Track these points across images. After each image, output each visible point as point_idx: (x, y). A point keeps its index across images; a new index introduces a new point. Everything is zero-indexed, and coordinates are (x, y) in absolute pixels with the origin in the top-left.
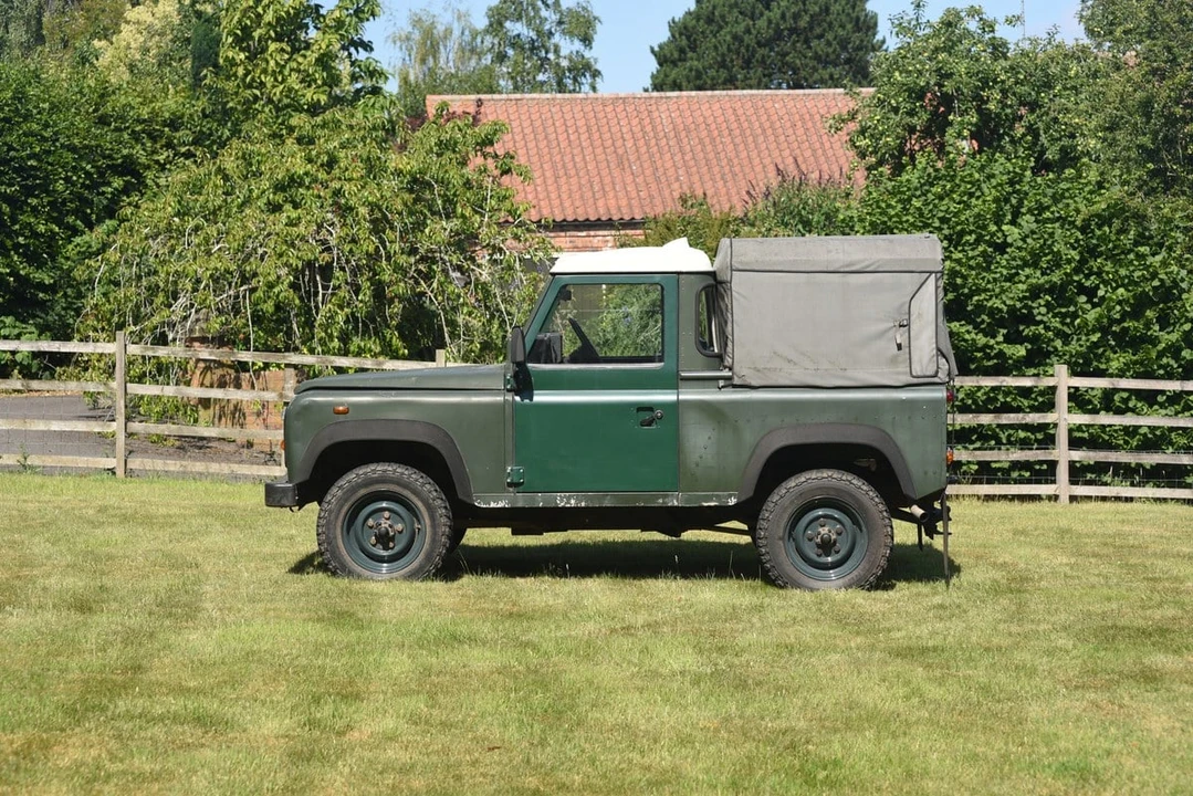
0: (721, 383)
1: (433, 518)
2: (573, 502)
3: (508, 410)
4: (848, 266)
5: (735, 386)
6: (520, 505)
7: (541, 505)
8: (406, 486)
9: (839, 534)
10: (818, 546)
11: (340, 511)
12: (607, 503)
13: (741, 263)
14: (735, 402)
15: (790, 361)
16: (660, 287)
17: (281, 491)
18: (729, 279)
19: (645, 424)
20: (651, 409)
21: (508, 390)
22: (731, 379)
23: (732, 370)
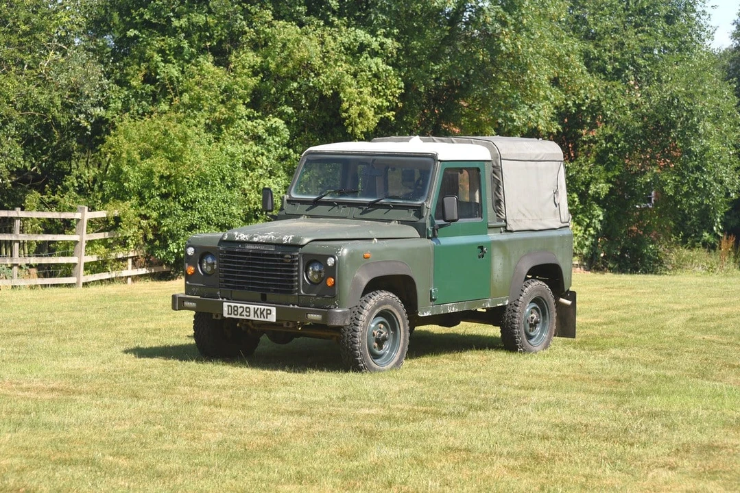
0: (502, 229)
1: (404, 326)
2: (453, 308)
3: (432, 251)
4: (538, 156)
5: (507, 231)
6: (435, 314)
7: (442, 312)
8: (394, 306)
9: (537, 318)
10: (531, 325)
13: (504, 155)
14: (509, 241)
15: (524, 215)
16: (478, 170)
17: (344, 314)
18: (500, 165)
19: (480, 257)
20: (481, 248)
21: (429, 238)
22: (506, 227)
23: (505, 221)
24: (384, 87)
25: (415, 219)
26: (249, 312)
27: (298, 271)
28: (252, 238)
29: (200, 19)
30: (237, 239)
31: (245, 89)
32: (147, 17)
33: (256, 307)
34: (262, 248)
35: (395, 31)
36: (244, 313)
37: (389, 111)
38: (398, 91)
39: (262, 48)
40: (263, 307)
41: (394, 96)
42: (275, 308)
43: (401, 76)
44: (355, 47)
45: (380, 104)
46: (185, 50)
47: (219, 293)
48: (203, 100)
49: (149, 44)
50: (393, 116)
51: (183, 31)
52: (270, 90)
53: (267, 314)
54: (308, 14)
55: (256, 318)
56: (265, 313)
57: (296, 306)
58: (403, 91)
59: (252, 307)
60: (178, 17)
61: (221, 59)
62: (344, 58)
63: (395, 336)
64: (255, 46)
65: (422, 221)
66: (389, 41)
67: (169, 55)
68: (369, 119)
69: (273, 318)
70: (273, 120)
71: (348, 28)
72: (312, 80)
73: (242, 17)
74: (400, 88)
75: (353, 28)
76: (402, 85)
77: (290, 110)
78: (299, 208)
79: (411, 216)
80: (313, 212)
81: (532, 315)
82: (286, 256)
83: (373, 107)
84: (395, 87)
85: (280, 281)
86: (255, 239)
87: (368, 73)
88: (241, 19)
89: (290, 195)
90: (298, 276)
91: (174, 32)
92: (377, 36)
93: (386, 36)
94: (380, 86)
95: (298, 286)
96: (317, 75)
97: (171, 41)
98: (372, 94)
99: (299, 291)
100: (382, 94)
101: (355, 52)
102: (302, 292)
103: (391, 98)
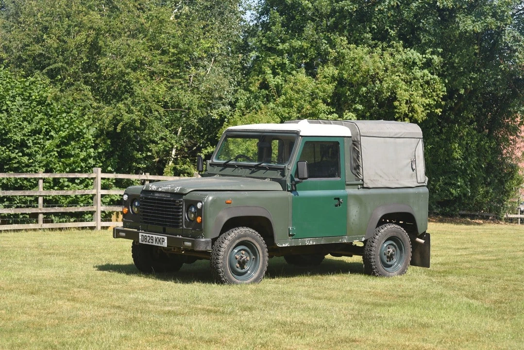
0: (359, 186)
1: (263, 253)
2: (311, 242)
3: (290, 201)
4: (396, 135)
5: (364, 188)
6: (293, 245)
7: (300, 244)
8: (253, 238)
9: (394, 251)
10: (388, 257)
11: (228, 251)
12: (323, 242)
13: (363, 133)
14: (365, 196)
15: (381, 176)
16: (338, 143)
17: (207, 243)
18: (359, 140)
19: (336, 206)
20: (338, 199)
21: (288, 191)
22: (363, 185)
23: (363, 180)
24: (432, 91)
25: (280, 177)
26: (153, 240)
27: (182, 212)
28: (158, 188)
29: (297, 43)
30: (150, 189)
31: (324, 92)
32: (264, 43)
33: (157, 236)
34: (163, 195)
35: (440, 50)
36: (150, 241)
37: (437, 108)
38: (442, 93)
39: (341, 64)
40: (160, 237)
41: (439, 97)
42: (166, 237)
43: (444, 82)
44: (410, 62)
45: (428, 103)
46: (287, 66)
47: (140, 226)
48: (293, 100)
49: (266, 62)
50: (440, 112)
51: (287, 53)
52: (346, 93)
53: (162, 241)
54: (373, 39)
55: (156, 245)
56: (161, 241)
57: (180, 237)
58: (446, 93)
59: (154, 236)
60: (283, 41)
61: (311, 71)
62: (402, 70)
63: (256, 260)
64: (337, 62)
65: (284, 179)
66: (435, 57)
67: (277, 69)
68: (418, 113)
69: (165, 245)
70: (348, 114)
71: (404, 49)
72: (377, 86)
73: (326, 42)
74: (444, 92)
75: (409, 49)
76: (445, 89)
77: (360, 107)
78: (216, 169)
79: (277, 175)
80: (223, 172)
81: (389, 250)
82: (177, 202)
83: (423, 105)
84: (440, 90)
85: (173, 219)
86: (160, 190)
87: (421, 81)
88: (326, 43)
89: (212, 160)
90: (182, 215)
91: (280, 53)
92: (425, 54)
93: (433, 53)
94: (429, 90)
95: (182, 222)
96: (381, 82)
97: (279, 59)
98: (422, 96)
99: (182, 226)
100: (430, 96)
101: (409, 65)
102: (184, 226)
103: (436, 98)
